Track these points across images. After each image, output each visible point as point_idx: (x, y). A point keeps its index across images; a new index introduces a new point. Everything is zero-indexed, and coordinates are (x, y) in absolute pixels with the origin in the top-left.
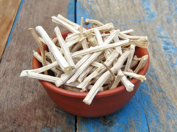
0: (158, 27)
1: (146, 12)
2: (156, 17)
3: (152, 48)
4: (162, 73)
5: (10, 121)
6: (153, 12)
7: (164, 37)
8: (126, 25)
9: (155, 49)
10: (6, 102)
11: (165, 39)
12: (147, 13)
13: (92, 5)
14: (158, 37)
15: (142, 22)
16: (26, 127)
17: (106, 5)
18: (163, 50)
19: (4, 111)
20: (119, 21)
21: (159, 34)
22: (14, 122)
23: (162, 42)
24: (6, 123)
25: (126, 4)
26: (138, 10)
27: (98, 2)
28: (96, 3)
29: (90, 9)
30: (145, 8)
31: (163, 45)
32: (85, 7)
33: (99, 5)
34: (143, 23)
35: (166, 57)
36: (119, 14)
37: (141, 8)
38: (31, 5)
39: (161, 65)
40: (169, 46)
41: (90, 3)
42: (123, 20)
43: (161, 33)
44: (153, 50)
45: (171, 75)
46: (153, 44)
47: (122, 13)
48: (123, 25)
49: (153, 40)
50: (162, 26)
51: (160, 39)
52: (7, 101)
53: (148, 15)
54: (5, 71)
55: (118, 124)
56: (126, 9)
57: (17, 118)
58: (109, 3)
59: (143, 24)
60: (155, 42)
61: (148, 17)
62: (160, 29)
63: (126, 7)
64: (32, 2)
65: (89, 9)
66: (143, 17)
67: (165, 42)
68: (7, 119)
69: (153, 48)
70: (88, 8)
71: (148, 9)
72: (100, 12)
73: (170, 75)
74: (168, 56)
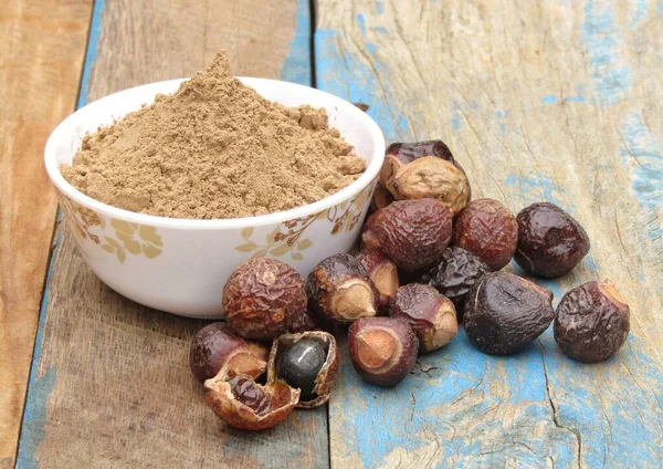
0: (631, 121)
1: (591, 70)
2: (630, 88)
3: (593, 185)
4: (614, 256)
5: (121, 404)
6: (619, 71)
7: (645, 154)
8: (507, 113)
9: (603, 187)
10: (97, 359)
11: (644, 160)
12: (597, 75)
13: (379, 42)
14: (625, 152)
15: (572, 104)
16: (175, 418)
17: (438, 42)
18: (632, 192)
19: (97, 381)
20: (484, 101)
21: (627, 143)
22: (133, 408)
23: (632, 169)
24: (110, 409)
25: (517, 40)
26: (564, 65)
27: (405, 32)
28: (397, 35)
29: (372, 58)
30: (591, 55)
31: (635, 177)
32: (352, 48)
33: (407, 43)
34: (573, 108)
35: (638, 211)
36: (484, 77)
37: (576, 56)
38: (129, 65)
39: (616, 233)
40: (654, 182)
41: (370, 36)
42: (498, 97)
43: (635, 141)
44: (597, 191)
45: (643, 259)
46: (600, 175)
47: (499, 71)
48: (499, 114)
49: (602, 161)
50: (646, 119)
51: (629, 159)
52: (101, 356)
53: (601, 81)
54: (75, 281)
55: (453, 373)
56: (514, 61)
57: (143, 399)
58: (451, 34)
59: (574, 111)
60: (610, 167)
61: (599, 88)
62: (635, 129)
63: (515, 53)
64: (133, 53)
65: (367, 58)
66: (580, 88)
67: (643, 167)
68: (110, 400)
69: (597, 185)
70: (362, 52)
71: (603, 60)
72: (411, 67)
73: (640, 261)
74: (646, 209)
